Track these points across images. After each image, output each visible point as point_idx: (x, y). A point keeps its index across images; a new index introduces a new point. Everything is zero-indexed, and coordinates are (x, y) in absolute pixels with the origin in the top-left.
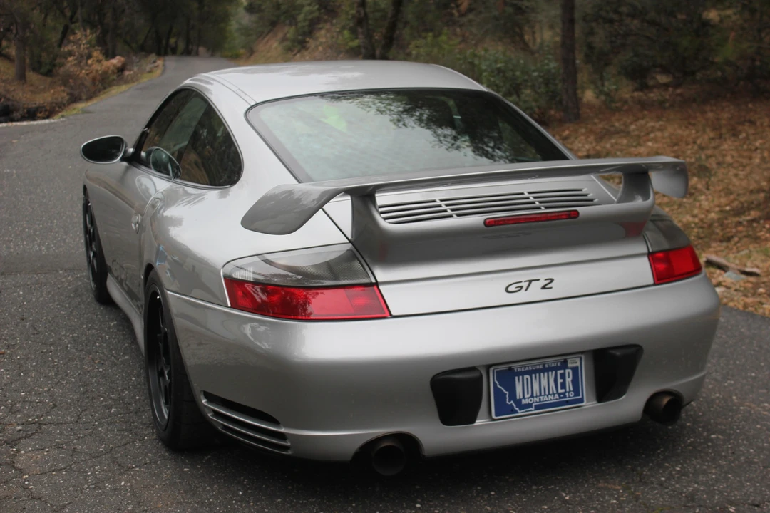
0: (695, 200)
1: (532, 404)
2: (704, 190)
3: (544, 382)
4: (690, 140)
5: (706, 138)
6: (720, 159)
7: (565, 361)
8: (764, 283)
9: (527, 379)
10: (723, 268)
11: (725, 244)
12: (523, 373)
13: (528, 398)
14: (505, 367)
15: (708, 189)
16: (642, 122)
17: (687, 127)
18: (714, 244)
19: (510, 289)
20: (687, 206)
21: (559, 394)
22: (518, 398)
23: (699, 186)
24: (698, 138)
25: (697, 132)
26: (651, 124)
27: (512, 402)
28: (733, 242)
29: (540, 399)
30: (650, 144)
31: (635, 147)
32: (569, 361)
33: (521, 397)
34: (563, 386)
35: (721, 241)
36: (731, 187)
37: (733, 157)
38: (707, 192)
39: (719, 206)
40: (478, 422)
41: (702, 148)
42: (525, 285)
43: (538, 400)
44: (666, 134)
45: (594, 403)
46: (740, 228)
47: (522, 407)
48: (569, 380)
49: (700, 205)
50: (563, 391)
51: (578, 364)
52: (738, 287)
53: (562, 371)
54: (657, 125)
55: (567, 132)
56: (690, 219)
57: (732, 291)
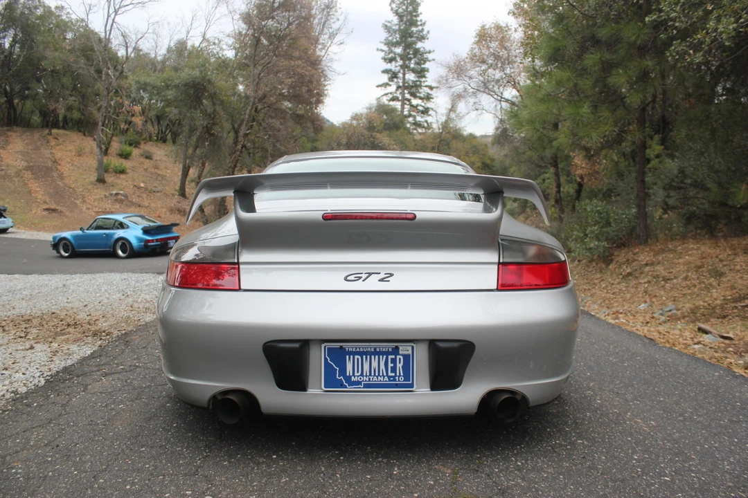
0: (709, 292)
1: (361, 382)
2: (717, 286)
3: (375, 364)
4: (714, 256)
5: (726, 254)
6: (732, 267)
7: (397, 348)
8: (734, 344)
9: (358, 359)
10: (706, 332)
11: (720, 320)
12: (354, 353)
13: (358, 376)
14: (337, 345)
15: (719, 285)
16: (686, 245)
17: (714, 248)
18: (712, 320)
19: (348, 278)
20: (703, 295)
21: (389, 377)
22: (348, 374)
23: (714, 284)
24: (720, 254)
25: (720, 251)
26: (692, 246)
27: (342, 377)
28: (727, 319)
29: (369, 379)
30: (687, 257)
31: (677, 259)
32: (401, 348)
33: (351, 374)
34: (394, 370)
35: (718, 318)
36: (735, 285)
37: (741, 266)
38: (718, 287)
39: (723, 296)
40: (310, 391)
41: (721, 261)
42: (364, 276)
43: (367, 380)
44: (700, 252)
45: (427, 390)
46: (735, 311)
47: (351, 383)
48: (399, 366)
49: (711, 295)
50: (393, 374)
51: (410, 352)
52: (713, 346)
53: (393, 357)
54: (695, 247)
55: (637, 250)
56: (702, 303)
57: (707, 348)
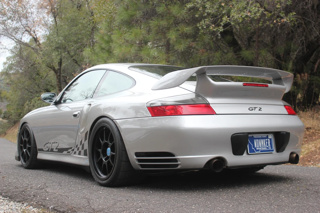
1: (259, 150)
3: (262, 143)
7: (267, 136)
9: (257, 141)
12: (256, 139)
13: (258, 148)
14: (251, 135)
21: (267, 147)
27: (254, 148)
29: (262, 148)
32: (269, 136)
33: (256, 147)
40: (244, 155)
42: (254, 109)
45: (276, 153)
47: (257, 151)
48: (269, 143)
50: (268, 146)
51: (271, 137)
53: (267, 139)
